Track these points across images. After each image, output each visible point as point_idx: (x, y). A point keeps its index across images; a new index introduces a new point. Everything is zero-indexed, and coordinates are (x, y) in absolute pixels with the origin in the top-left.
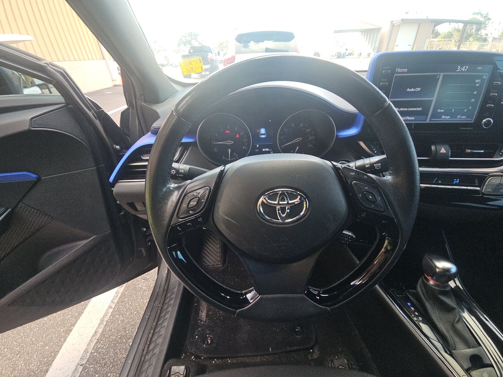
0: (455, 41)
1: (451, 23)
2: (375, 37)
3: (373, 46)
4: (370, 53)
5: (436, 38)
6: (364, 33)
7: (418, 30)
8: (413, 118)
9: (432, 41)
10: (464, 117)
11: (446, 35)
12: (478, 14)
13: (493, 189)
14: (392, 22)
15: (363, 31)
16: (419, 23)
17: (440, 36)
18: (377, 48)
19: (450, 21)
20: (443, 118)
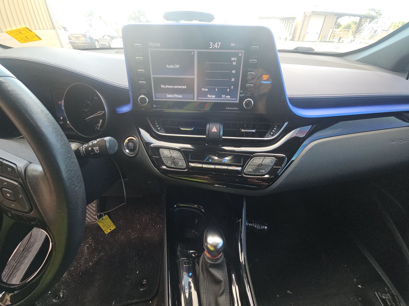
0: (352, 32)
1: (351, 17)
2: (291, 25)
3: (289, 32)
4: (287, 38)
5: (338, 28)
6: (282, 21)
7: (324, 21)
8: (181, 96)
9: (335, 31)
10: (228, 97)
11: (346, 26)
12: (372, 10)
13: (254, 170)
14: (305, 13)
15: (282, 19)
16: (326, 15)
17: (342, 27)
18: (293, 34)
19: (350, 15)
20: (209, 98)
